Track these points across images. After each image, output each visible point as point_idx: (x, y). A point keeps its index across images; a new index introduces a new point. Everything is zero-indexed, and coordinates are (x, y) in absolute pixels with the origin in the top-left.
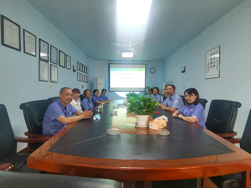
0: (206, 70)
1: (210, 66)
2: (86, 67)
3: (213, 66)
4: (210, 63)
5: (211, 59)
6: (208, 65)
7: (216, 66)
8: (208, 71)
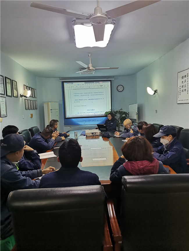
0: (178, 94)
1: (181, 90)
2: (33, 89)
3: (184, 90)
4: (181, 87)
5: (183, 82)
6: (180, 88)
7: (187, 91)
8: (179, 95)
